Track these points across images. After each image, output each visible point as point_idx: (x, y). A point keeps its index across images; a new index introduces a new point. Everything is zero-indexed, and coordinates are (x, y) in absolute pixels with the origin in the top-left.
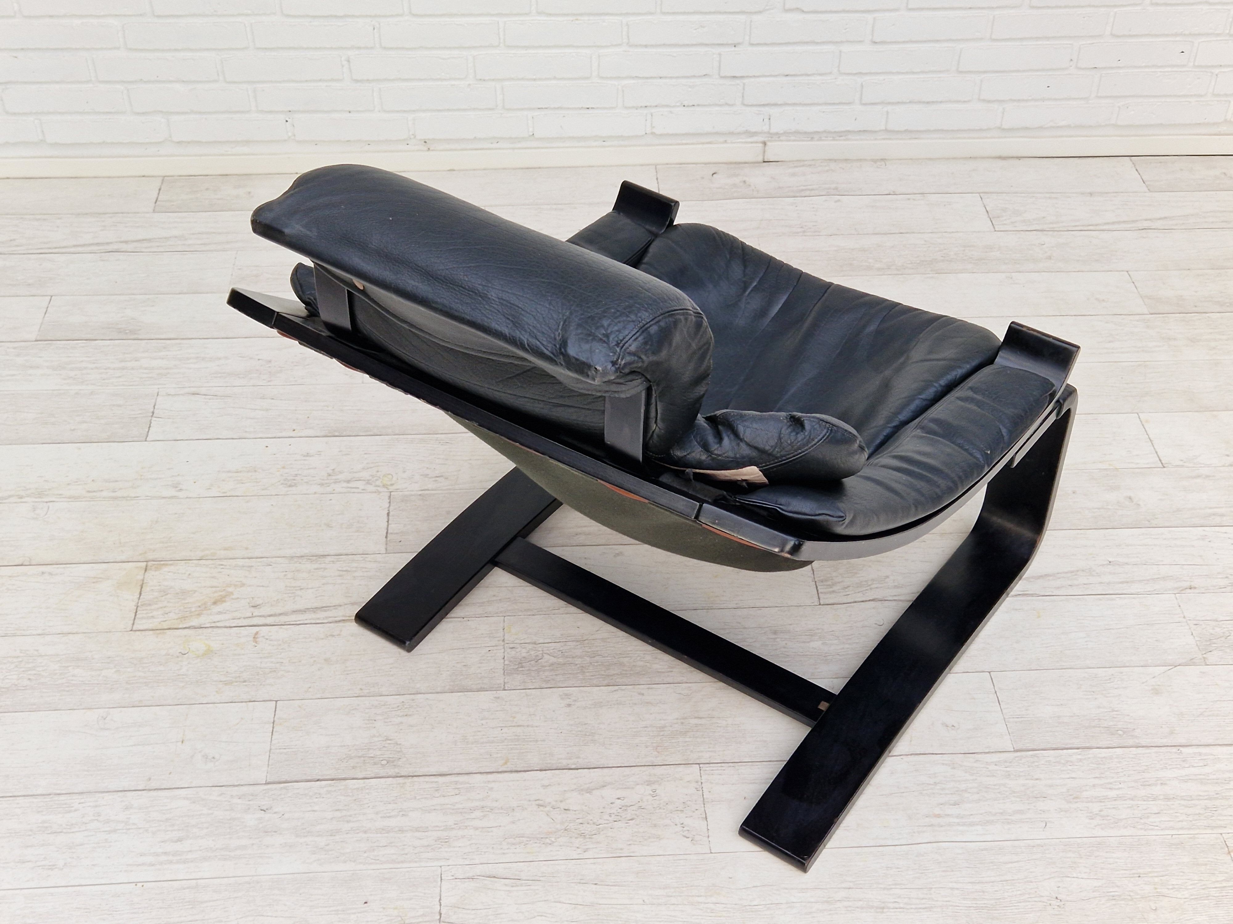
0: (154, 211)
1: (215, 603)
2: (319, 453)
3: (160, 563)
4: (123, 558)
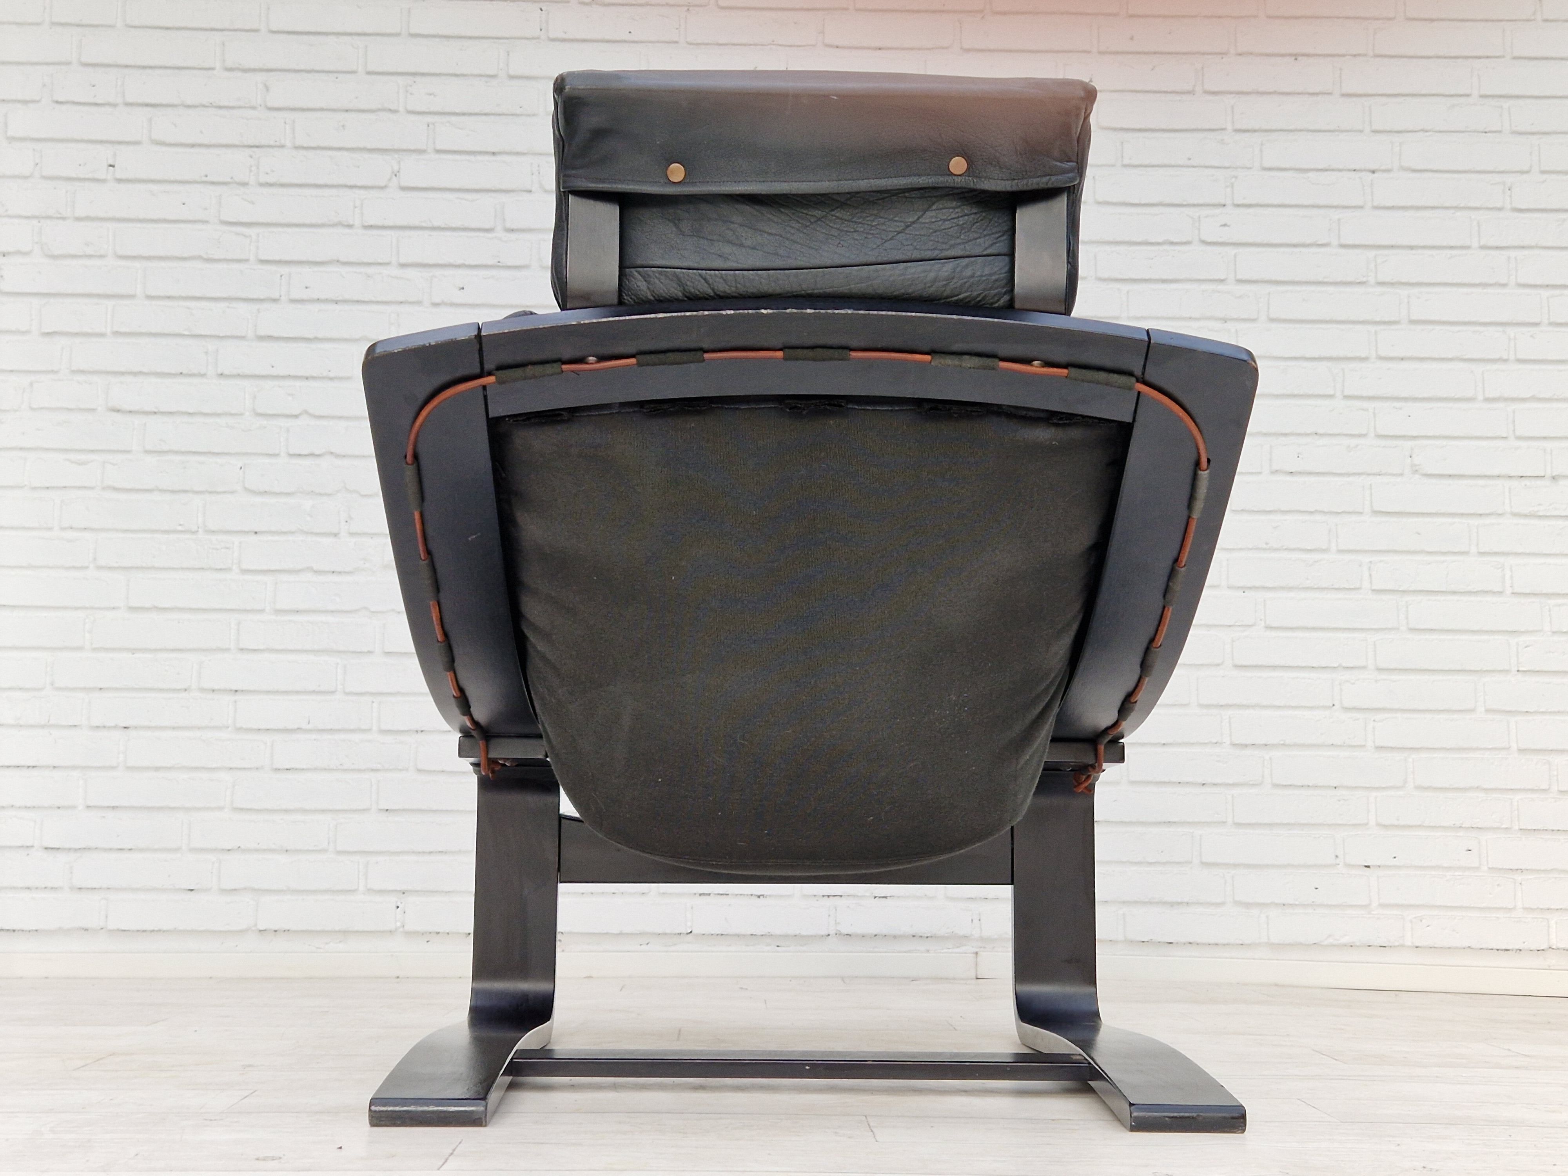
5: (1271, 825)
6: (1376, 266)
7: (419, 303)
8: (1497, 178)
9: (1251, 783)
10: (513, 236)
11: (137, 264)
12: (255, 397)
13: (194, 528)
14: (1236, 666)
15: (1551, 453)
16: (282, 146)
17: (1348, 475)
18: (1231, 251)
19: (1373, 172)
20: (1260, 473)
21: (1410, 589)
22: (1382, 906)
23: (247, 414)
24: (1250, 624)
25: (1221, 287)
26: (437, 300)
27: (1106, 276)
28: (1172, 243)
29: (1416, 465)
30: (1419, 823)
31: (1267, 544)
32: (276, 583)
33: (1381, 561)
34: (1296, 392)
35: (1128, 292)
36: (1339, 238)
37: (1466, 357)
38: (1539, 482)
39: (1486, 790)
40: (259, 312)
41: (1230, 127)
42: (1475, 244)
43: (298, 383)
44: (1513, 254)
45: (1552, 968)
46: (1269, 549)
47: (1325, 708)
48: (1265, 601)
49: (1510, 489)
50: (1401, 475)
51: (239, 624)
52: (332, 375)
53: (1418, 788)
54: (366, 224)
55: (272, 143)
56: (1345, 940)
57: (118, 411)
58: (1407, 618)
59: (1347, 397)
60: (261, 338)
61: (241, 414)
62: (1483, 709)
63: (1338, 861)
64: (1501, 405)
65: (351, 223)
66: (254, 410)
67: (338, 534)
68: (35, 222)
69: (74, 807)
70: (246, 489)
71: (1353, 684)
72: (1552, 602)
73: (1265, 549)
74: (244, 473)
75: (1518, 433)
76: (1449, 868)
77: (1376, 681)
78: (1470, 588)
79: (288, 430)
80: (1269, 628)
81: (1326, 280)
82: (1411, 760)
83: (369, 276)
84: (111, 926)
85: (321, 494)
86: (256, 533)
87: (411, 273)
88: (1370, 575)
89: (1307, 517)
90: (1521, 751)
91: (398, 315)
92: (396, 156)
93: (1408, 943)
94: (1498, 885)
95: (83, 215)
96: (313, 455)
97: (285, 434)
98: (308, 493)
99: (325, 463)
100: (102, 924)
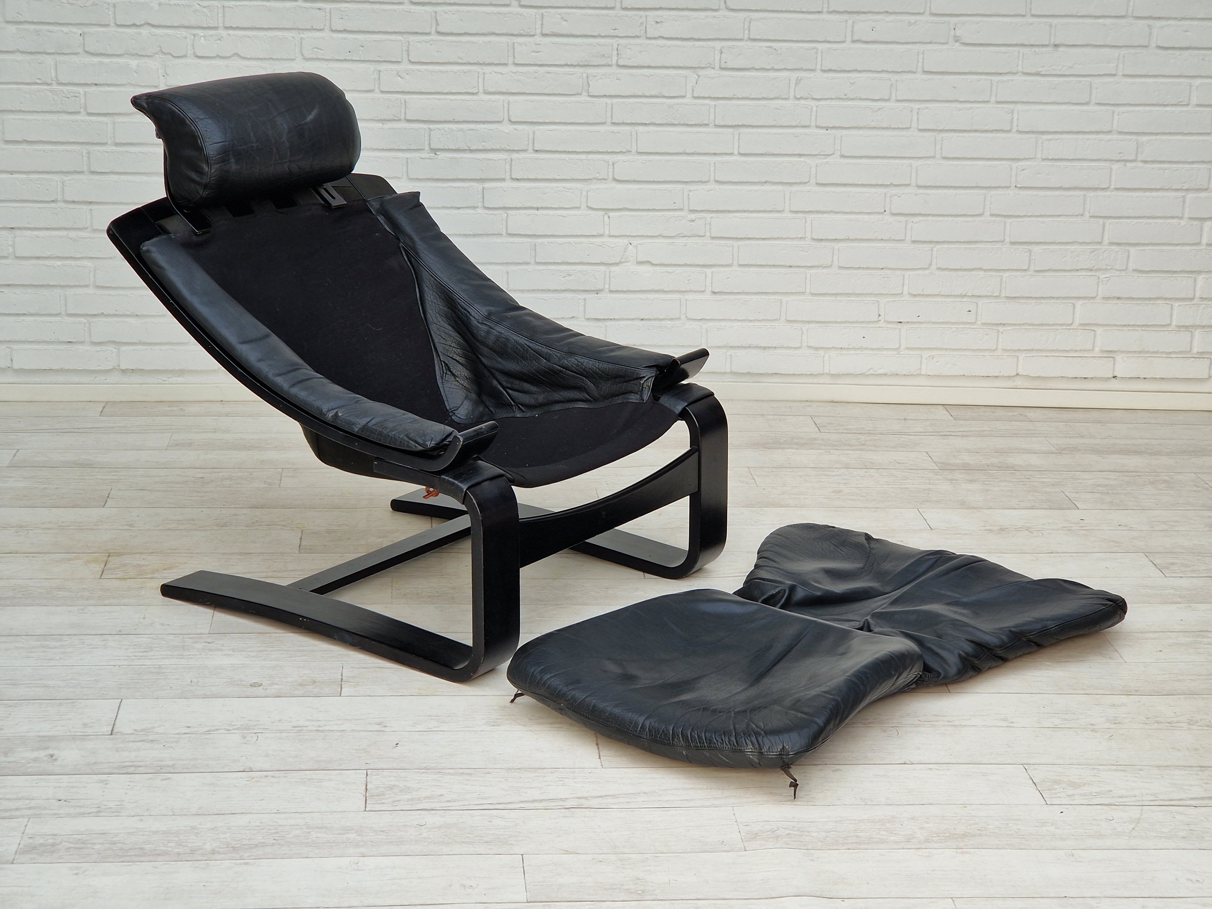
0: (100, 416)
1: (165, 569)
2: (245, 514)
3: (119, 554)
4: (90, 552)
5: (836, 295)
9: (824, 265)
13: (49, 81)
14: (818, 184)
17: (908, 43)
20: (844, 42)
21: (945, 129)
22: (908, 349)
24: (830, 154)
29: (957, 37)
30: (937, 293)
31: (845, 95)
32: (114, 123)
33: (927, 108)
38: (1044, 49)
39: (985, 270)
45: (1018, 387)
47: (879, 213)
48: (841, 137)
49: (1023, 54)
50: (947, 43)
51: (89, 153)
53: (939, 269)
56: (881, 371)
58: (941, 148)
62: (989, 213)
63: (880, 317)
67: (159, 85)
70: (87, 52)
71: (900, 197)
72: (1045, 137)
73: (844, 99)
74: (84, 39)
75: (1033, 12)
76: (955, 323)
77: (916, 195)
78: (987, 128)
80: (843, 156)
82: (935, 249)
85: (143, 56)
86: (96, 84)
88: (918, 118)
89: (876, 75)
90: (1013, 243)
93: (923, 372)
94: (987, 334)
96: (134, 25)
97: (112, 9)
98: (133, 55)
99: (145, 31)
100: (9, 365)
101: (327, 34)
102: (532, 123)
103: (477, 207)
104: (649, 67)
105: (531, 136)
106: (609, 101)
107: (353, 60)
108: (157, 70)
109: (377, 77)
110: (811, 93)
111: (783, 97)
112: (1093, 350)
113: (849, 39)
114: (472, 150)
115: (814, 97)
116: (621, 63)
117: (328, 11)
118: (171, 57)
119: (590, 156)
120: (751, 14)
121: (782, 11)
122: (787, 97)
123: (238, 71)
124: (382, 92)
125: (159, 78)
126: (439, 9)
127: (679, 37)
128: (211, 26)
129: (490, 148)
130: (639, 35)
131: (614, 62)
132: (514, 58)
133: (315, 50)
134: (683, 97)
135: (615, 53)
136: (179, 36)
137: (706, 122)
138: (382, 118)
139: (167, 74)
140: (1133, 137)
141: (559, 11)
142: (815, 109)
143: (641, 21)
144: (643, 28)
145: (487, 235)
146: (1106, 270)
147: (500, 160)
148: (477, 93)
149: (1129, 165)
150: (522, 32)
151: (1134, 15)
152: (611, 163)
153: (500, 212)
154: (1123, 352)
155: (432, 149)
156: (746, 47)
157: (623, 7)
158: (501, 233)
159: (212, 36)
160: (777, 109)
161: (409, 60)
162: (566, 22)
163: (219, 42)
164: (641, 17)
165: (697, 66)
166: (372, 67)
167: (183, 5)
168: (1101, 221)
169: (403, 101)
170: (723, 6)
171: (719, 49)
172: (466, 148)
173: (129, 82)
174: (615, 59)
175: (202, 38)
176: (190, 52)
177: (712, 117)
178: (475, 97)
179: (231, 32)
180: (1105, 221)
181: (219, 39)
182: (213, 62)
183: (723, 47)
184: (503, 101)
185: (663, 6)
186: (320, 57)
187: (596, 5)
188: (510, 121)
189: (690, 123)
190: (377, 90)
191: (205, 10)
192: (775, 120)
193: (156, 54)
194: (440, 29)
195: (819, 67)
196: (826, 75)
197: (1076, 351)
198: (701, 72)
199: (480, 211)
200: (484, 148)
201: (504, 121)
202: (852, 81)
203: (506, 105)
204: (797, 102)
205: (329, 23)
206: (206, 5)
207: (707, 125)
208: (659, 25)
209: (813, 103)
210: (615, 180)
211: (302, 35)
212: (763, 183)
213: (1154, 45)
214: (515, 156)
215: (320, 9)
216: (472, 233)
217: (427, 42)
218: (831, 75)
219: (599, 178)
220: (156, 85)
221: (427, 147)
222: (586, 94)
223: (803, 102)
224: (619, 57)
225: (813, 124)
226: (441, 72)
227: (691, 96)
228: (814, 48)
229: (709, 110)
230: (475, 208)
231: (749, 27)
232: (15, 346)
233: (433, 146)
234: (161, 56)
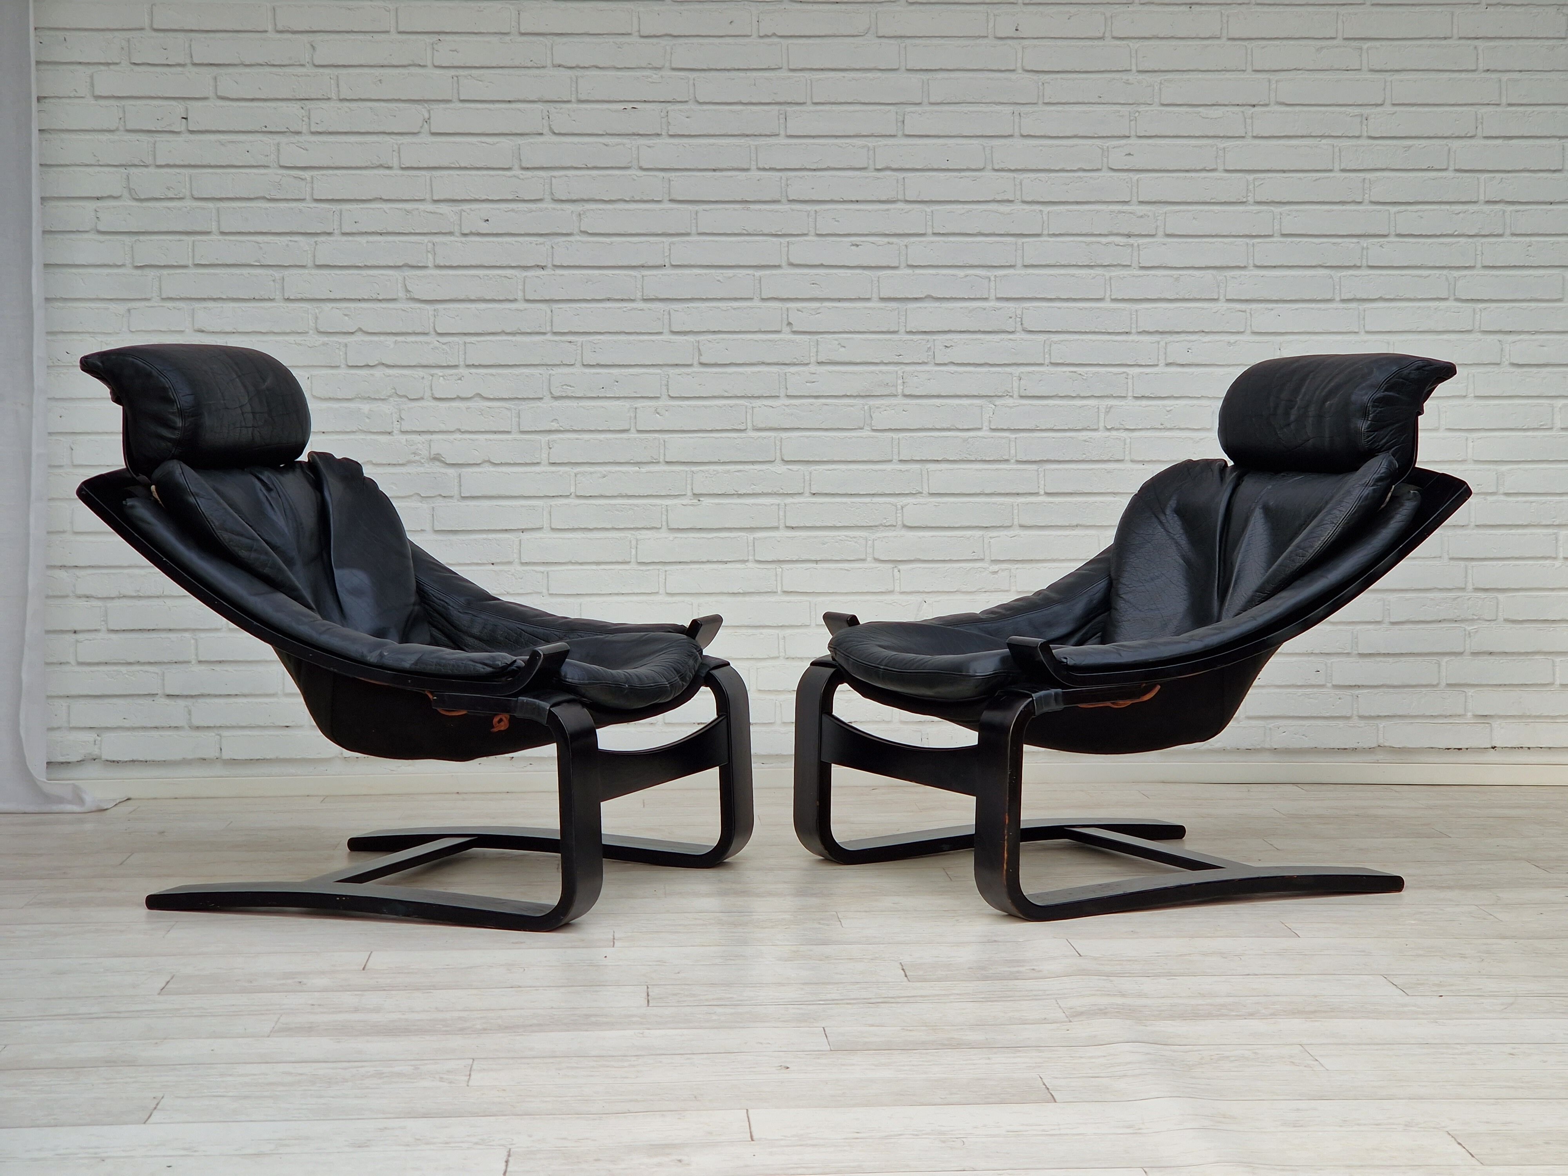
6: (1254, 187)
7: (451, 233)
8: (1357, 110)
10: (529, 174)
11: (210, 205)
12: (317, 318)
15: (1394, 345)
16: (329, 99)
18: (1135, 176)
19: (1254, 106)
20: (1157, 365)
22: (1249, 716)
23: (311, 332)
25: (1125, 208)
26: (466, 231)
27: (1030, 199)
28: (1085, 170)
34: (1187, 297)
35: (1048, 212)
36: (1224, 164)
37: (1328, 265)
40: (316, 244)
41: (1134, 68)
42: (1337, 167)
43: (352, 305)
44: (1368, 175)
45: (1380, 761)
46: (1164, 429)
52: (380, 298)
54: (403, 166)
55: (320, 97)
57: (203, 331)
59: (1228, 300)
60: (319, 267)
61: (307, 333)
64: (1354, 305)
65: (391, 165)
66: (317, 329)
67: (392, 432)
68: (122, 170)
69: (188, 662)
70: (313, 396)
73: (1161, 429)
74: (311, 382)
75: (1367, 329)
76: (1302, 685)
79: (346, 345)
81: (1212, 201)
83: (408, 212)
84: (226, 756)
85: (375, 399)
86: (324, 432)
87: (444, 208)
89: (1195, 402)
91: (434, 244)
92: (426, 105)
93: (1267, 746)
94: (1340, 699)
95: (163, 163)
96: (368, 366)
97: (344, 349)
98: (365, 399)
99: (378, 373)
100: (217, 755)
101: (578, 370)
102: (808, 462)
103: (747, 561)
104: (939, 396)
105: (807, 478)
106: (895, 435)
107: (606, 397)
108: (391, 414)
109: (633, 415)
110: (1123, 423)
111: (1092, 427)
112: (1465, 715)
113: (1162, 362)
114: (741, 494)
115: (1128, 427)
116: (907, 392)
117: (579, 344)
118: (405, 399)
119: (876, 500)
120: (1052, 336)
121: (1086, 333)
122: (1095, 427)
123: (480, 413)
124: (639, 431)
125: (392, 423)
126: (701, 338)
127: (971, 362)
128: (451, 364)
129: (760, 492)
130: (926, 361)
131: (900, 391)
132: (787, 389)
133: (564, 387)
134: (979, 429)
135: (900, 381)
136: (417, 376)
137: (1006, 457)
138: (639, 460)
139: (402, 419)
140: (1492, 467)
141: (836, 336)
142: (1128, 441)
143: (929, 346)
144: (931, 353)
145: (759, 593)
146: (1473, 620)
147: (772, 505)
148: (746, 429)
149: (1490, 498)
150: (795, 360)
151: (1482, 329)
152: (899, 507)
153: (773, 566)
154: (1501, 717)
155: (695, 495)
156: (1047, 372)
157: (908, 330)
158: (775, 590)
159: (452, 375)
160: (1085, 441)
161: (669, 395)
162: (844, 349)
163: (459, 381)
164: (928, 341)
165: (993, 394)
166: (627, 404)
167: (421, 342)
168: (1462, 563)
169: (662, 441)
170: (1019, 328)
171: (1018, 375)
172: (734, 492)
173: (360, 428)
174: (900, 388)
175: (441, 378)
176: (428, 394)
177: (1013, 452)
178: (743, 435)
179: (473, 371)
180: (1467, 563)
181: (460, 379)
182: (454, 404)
183: (1022, 373)
184: (775, 437)
185: (953, 329)
186: (570, 394)
187: (877, 330)
188: (783, 460)
189: (987, 459)
190: (633, 430)
191: (444, 347)
192: (1084, 454)
193: (390, 396)
194: (704, 360)
195: (1130, 394)
196: (1138, 402)
197: (1446, 717)
198: (998, 402)
199: (750, 565)
200: (754, 492)
201: (776, 461)
202: (1168, 409)
203: (778, 443)
204: (1108, 434)
205: (580, 357)
206: (445, 342)
207: (1007, 461)
208: (948, 350)
209: (1124, 434)
210: (905, 526)
211: (551, 372)
212: (1073, 526)
213: (1507, 363)
214: (789, 500)
215: (570, 342)
216: (742, 591)
217: (688, 374)
218: (1144, 402)
219: (887, 524)
220: (390, 431)
221: (689, 493)
222: (869, 429)
223: (1114, 433)
224: (905, 386)
225: (1127, 458)
226: (706, 407)
227: (988, 428)
228: (1124, 373)
229: (1009, 443)
230: (744, 561)
231: (1050, 350)
232: (225, 733)
233: (695, 492)
234: (395, 399)
